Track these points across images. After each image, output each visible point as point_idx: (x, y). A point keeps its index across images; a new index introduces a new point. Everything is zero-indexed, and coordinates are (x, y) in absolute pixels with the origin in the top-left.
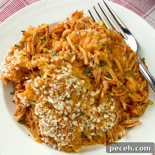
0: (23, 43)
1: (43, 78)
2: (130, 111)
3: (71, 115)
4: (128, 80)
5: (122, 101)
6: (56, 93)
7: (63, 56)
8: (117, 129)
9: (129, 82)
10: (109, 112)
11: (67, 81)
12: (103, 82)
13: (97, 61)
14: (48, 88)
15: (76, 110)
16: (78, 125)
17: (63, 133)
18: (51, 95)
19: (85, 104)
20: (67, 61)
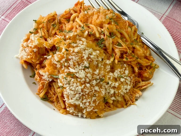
0: (36, 29)
1: (62, 52)
2: (141, 76)
3: (92, 82)
4: (135, 48)
5: (134, 66)
6: (76, 64)
7: (76, 32)
8: (133, 92)
9: (137, 49)
10: (125, 76)
11: (84, 52)
12: (115, 50)
13: (107, 33)
14: (68, 60)
15: (95, 77)
16: (100, 90)
17: (87, 98)
18: (72, 66)
19: (103, 71)
20: (81, 36)
